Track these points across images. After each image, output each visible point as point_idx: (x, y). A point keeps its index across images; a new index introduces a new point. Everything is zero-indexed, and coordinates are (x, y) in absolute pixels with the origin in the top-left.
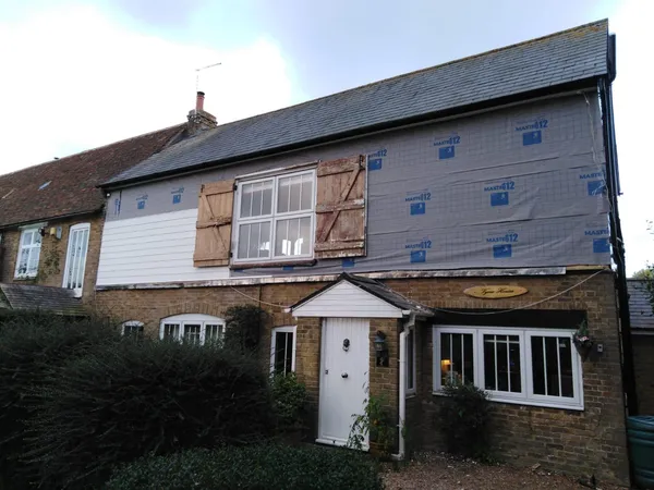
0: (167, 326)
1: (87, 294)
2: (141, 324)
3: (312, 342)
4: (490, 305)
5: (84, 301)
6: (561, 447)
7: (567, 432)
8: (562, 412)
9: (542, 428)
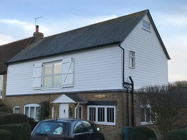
0: (26, 107)
1: (3, 98)
2: (19, 107)
3: (57, 111)
4: (99, 100)
5: (3, 100)
6: (111, 135)
7: (112, 131)
8: (112, 126)
9: (108, 130)
